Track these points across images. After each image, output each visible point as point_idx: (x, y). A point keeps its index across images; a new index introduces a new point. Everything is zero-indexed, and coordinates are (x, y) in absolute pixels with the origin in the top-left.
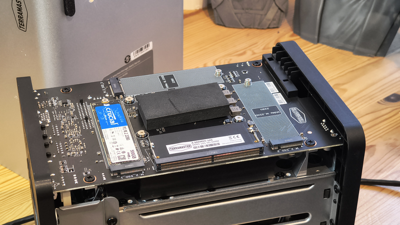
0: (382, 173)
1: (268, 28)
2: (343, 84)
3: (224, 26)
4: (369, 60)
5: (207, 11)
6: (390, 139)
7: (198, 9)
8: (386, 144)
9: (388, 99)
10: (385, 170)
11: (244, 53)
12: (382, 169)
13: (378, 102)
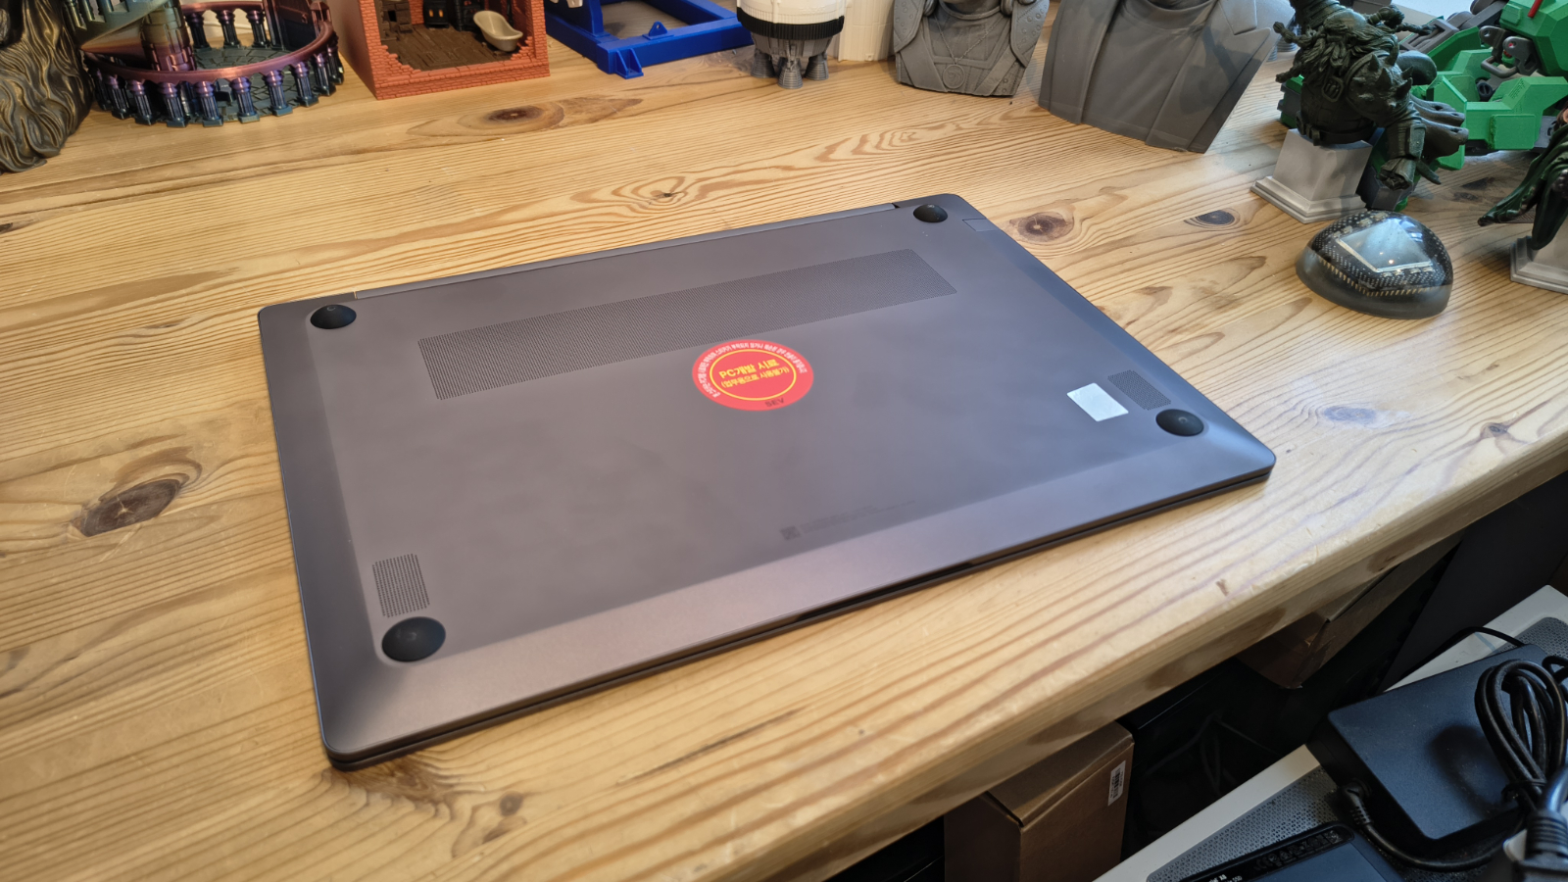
0: (1180, 333)
1: (992, 96)
2: (1122, 188)
3: (913, 87)
4: (1174, 157)
5: (886, 64)
6: (1202, 280)
7: (870, 59)
8: (1194, 288)
9: (1205, 218)
10: (1186, 330)
11: (941, 127)
12: (1180, 327)
13: (1185, 221)
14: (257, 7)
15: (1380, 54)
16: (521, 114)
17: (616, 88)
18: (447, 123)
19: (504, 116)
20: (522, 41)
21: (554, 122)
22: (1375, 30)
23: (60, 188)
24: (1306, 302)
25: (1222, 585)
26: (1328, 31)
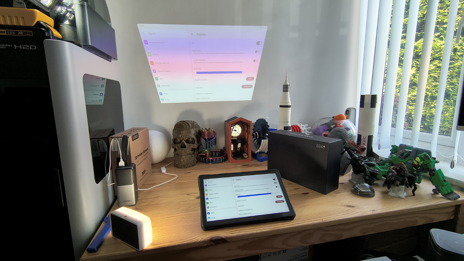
14: (219, 152)
15: (360, 162)
16: (247, 165)
17: (260, 163)
18: (239, 165)
19: (244, 165)
20: (248, 157)
21: (251, 166)
22: (359, 158)
23: (195, 169)
24: (350, 194)
25: (322, 220)
26: (353, 158)
